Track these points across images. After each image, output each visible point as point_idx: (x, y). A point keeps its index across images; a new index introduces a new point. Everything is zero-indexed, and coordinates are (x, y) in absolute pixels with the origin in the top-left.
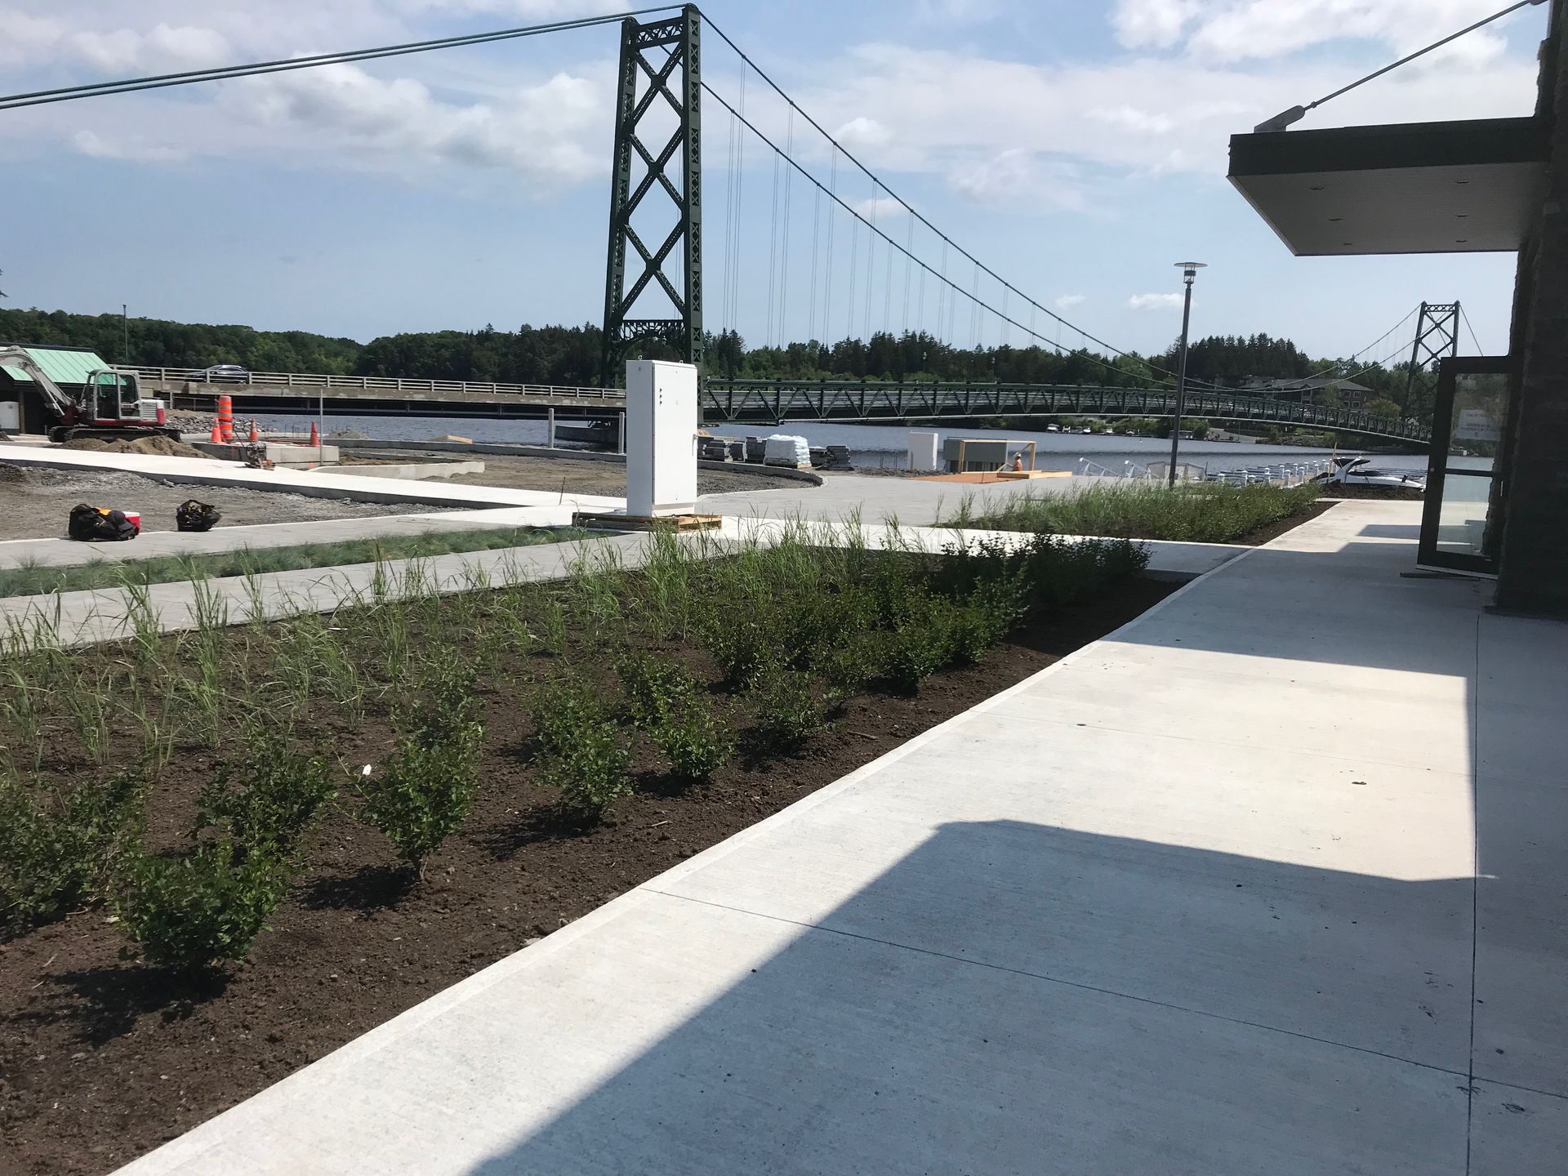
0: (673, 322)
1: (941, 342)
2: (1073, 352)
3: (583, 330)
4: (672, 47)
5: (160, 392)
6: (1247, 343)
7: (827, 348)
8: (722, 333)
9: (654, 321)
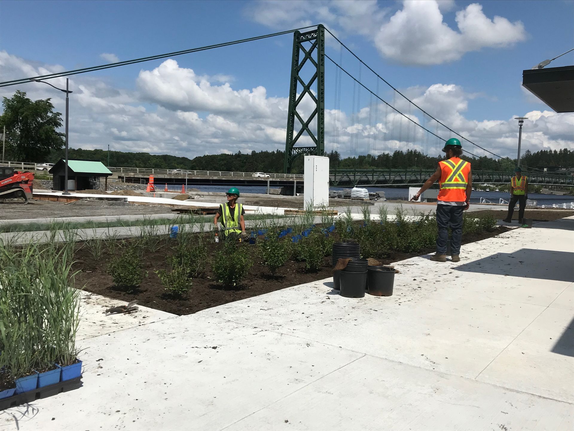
0: (312, 147)
1: (423, 154)
2: (480, 158)
3: (276, 152)
4: (313, 41)
5: (120, 177)
6: (558, 153)
7: (375, 157)
8: (331, 152)
9: (305, 148)
